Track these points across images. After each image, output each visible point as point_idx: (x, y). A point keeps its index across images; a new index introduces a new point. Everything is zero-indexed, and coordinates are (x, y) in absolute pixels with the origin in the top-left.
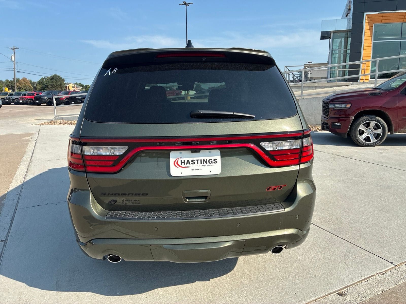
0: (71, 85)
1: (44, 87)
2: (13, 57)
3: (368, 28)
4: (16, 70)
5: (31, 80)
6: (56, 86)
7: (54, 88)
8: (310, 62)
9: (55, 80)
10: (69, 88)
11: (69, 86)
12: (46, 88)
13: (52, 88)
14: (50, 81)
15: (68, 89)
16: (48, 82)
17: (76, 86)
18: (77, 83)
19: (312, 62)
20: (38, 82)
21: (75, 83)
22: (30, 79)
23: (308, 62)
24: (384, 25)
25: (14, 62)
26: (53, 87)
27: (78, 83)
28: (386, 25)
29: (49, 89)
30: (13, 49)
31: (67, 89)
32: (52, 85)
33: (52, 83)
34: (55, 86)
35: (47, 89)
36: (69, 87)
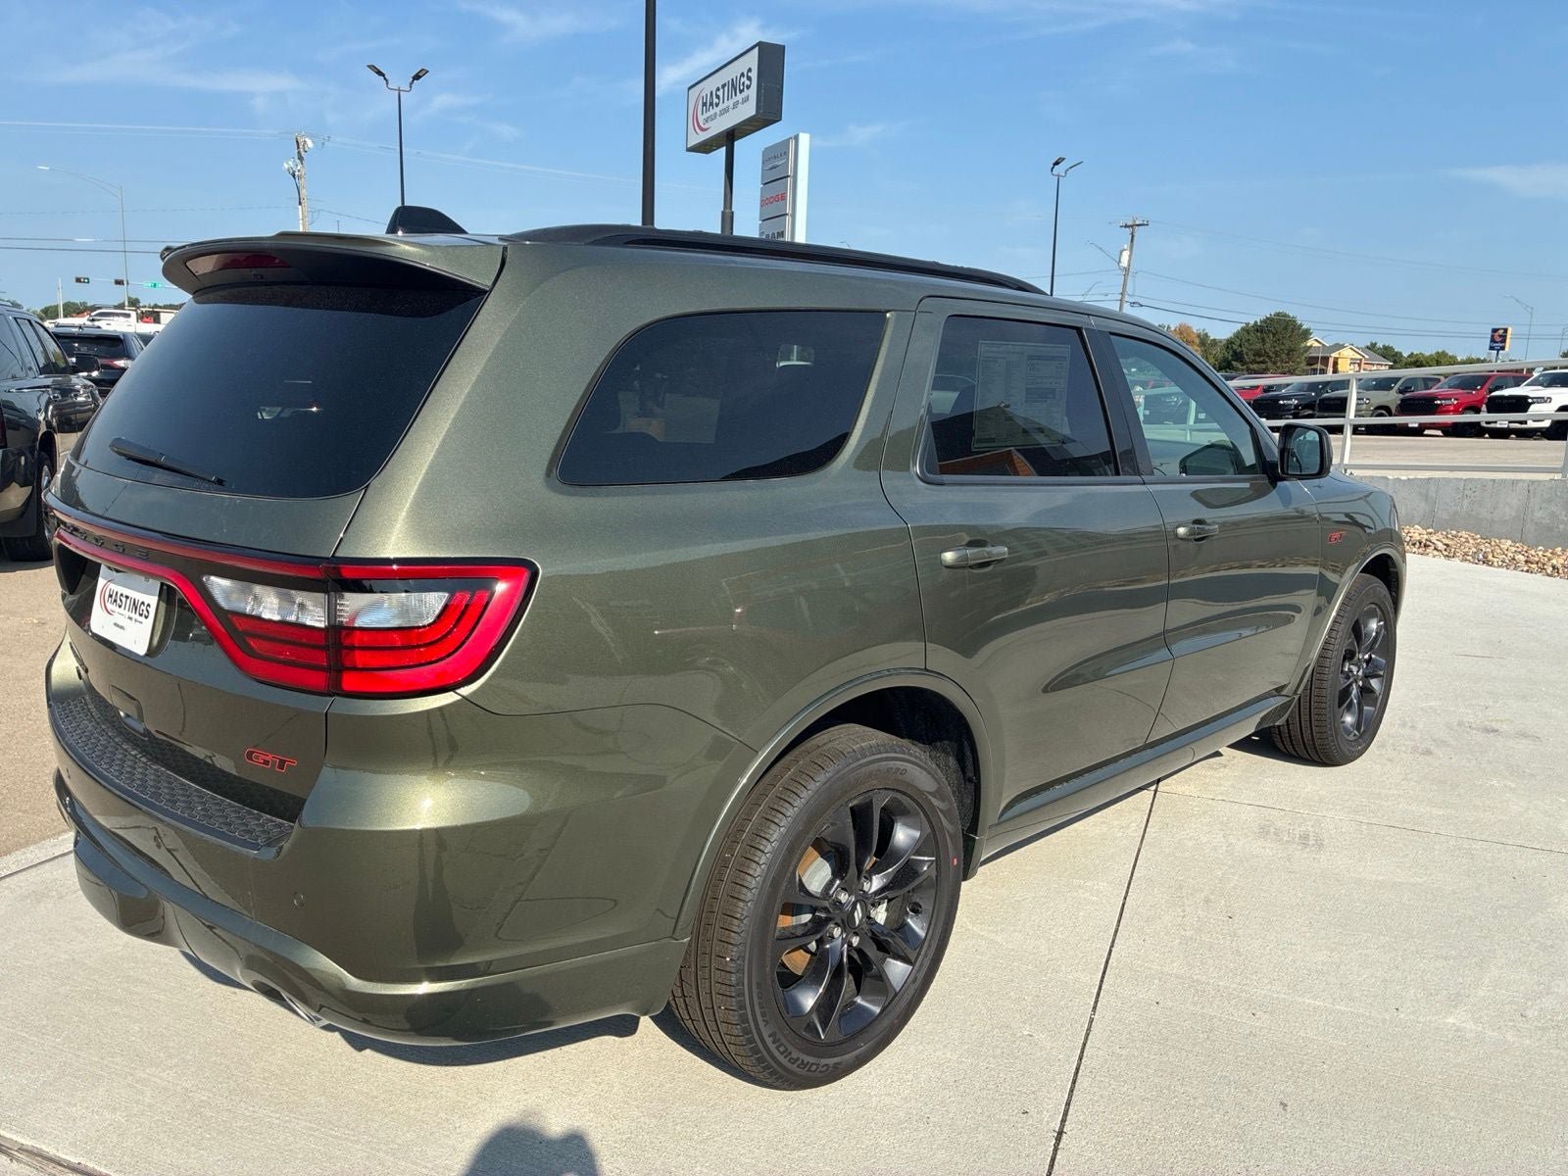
0: (1347, 353)
1: (1230, 358)
2: (1126, 255)
4: (1127, 298)
5: (1206, 334)
6: (1274, 356)
7: (1263, 362)
9: (1274, 335)
10: (1335, 363)
11: (1337, 356)
12: (1234, 363)
13: (1259, 363)
14: (1252, 337)
15: (1331, 369)
16: (1249, 340)
17: (1367, 357)
18: (1376, 344)
20: (1228, 340)
21: (1367, 347)
22: (1204, 330)
25: (1127, 270)
26: (1262, 359)
27: (1380, 345)
29: (1245, 367)
30: (1132, 226)
31: (1327, 366)
32: (1258, 354)
33: (1259, 346)
34: (1271, 354)
35: (1239, 366)
36: (1340, 361)
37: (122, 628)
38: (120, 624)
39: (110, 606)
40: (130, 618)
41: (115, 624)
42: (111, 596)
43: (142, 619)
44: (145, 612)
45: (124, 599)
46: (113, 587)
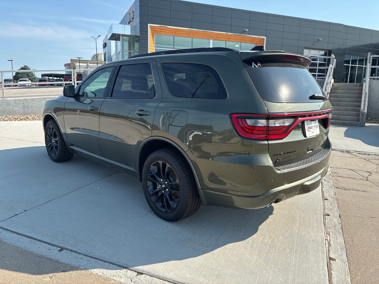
3: (151, 36)
8: (79, 58)
19: (81, 58)
23: (78, 58)
24: (160, 36)
28: (162, 36)
37: (314, 132)
38: (313, 132)
39: (309, 130)
40: (315, 129)
41: (312, 132)
42: (309, 128)
43: (317, 128)
44: (317, 127)
45: (312, 127)
46: (309, 126)
